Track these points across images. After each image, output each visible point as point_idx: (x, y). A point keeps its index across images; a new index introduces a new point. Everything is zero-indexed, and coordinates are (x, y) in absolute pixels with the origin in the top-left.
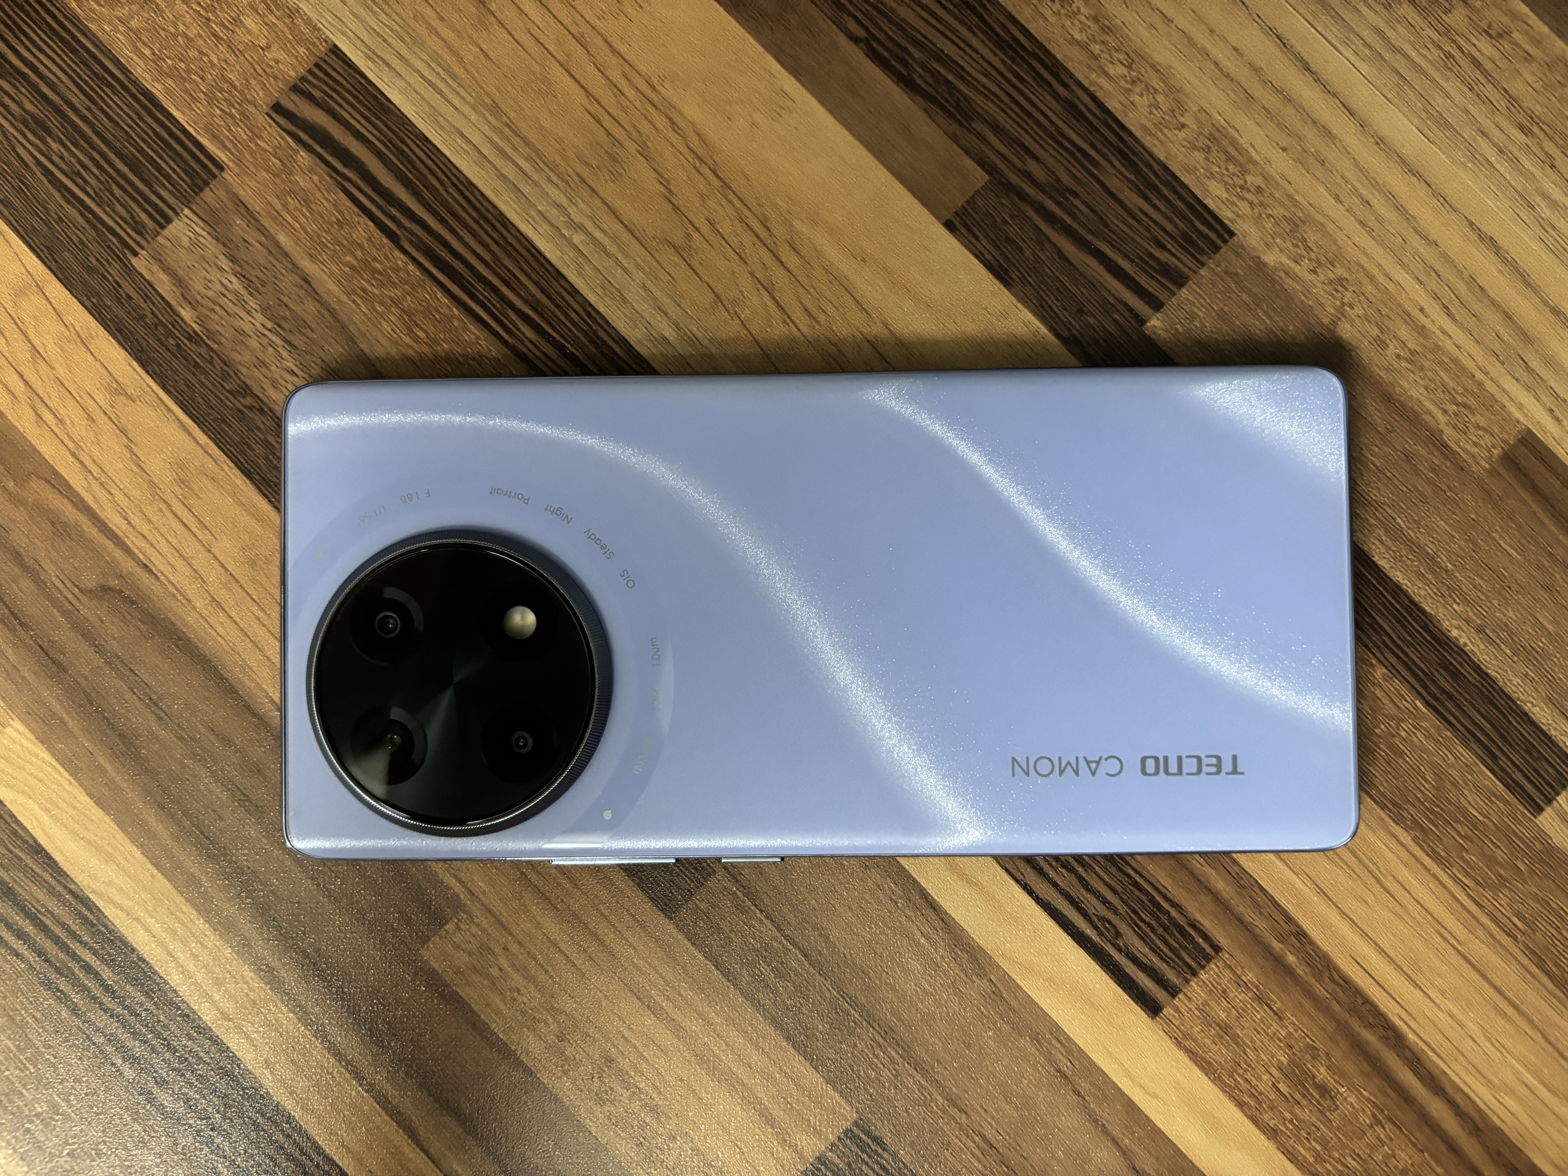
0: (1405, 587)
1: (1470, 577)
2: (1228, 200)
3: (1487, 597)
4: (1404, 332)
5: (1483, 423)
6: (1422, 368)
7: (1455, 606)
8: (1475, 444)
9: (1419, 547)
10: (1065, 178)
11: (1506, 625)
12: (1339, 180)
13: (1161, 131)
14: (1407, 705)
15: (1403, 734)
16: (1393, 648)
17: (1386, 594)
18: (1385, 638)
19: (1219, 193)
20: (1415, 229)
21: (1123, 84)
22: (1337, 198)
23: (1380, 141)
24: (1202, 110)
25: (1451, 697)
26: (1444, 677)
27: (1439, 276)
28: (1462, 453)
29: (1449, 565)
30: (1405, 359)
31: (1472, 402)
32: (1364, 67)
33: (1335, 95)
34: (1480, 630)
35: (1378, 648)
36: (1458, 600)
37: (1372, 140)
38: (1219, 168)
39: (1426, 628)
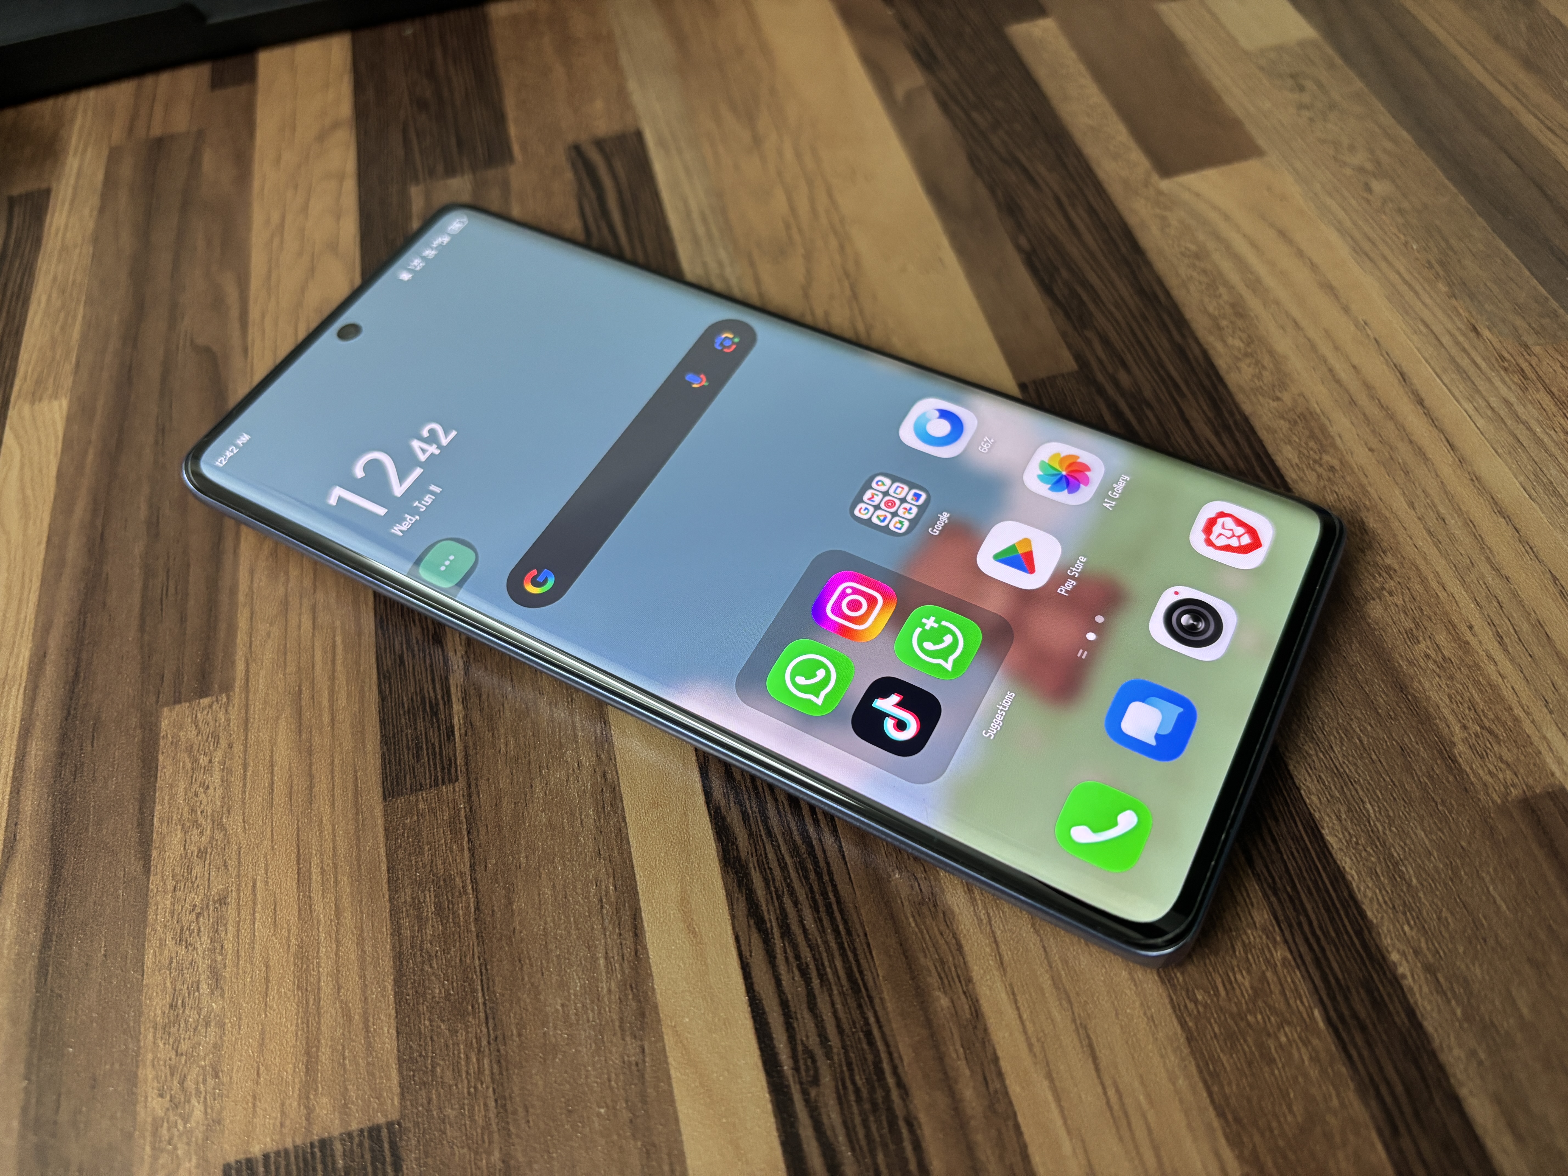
0: (1350, 878)
1: (1437, 906)
2: (1297, 465)
3: (1452, 938)
4: (1442, 638)
5: (1507, 756)
6: (1451, 678)
7: (1406, 928)
8: (1490, 773)
9: (1384, 844)
10: (1148, 393)
11: (1466, 980)
12: (1419, 492)
13: (1255, 395)
14: (1301, 1008)
15: (1283, 1039)
16: (1309, 935)
17: (1324, 875)
18: (1303, 919)
19: (1290, 456)
20: (1488, 558)
21: (1236, 353)
22: (1412, 505)
23: (1476, 479)
24: (1302, 395)
25: (1363, 1028)
26: (1362, 1000)
27: (1501, 607)
28: (1471, 776)
29: (1414, 881)
30: (1435, 662)
31: (1501, 732)
32: (1481, 422)
33: (1441, 431)
34: (1429, 969)
35: (1290, 926)
36: (1412, 923)
37: (1467, 475)
38: (1300, 439)
39: (1359, 933)
